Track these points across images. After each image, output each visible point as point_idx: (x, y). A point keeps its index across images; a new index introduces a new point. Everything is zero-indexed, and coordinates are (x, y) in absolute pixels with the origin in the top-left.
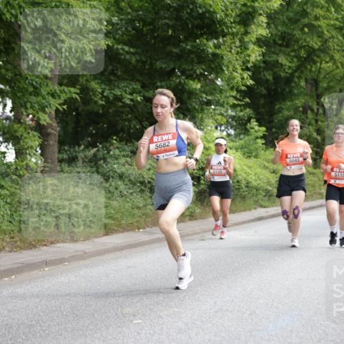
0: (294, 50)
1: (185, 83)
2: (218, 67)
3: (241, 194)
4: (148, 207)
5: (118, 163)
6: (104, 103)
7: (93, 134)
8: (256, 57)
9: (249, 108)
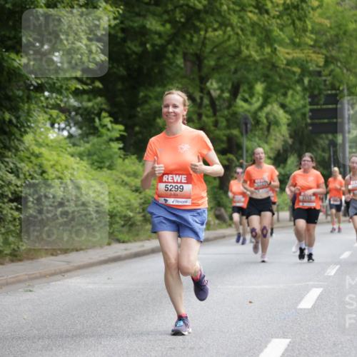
0: (167, 12)
8: (109, 20)
9: (101, 96)
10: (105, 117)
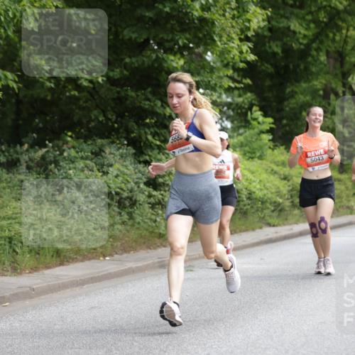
0: (311, 13)
1: (163, 59)
2: (208, 37)
3: (241, 209)
4: (116, 227)
5: (75, 168)
6: (53, 85)
7: (40, 128)
8: (259, 22)
9: (251, 92)
10: (256, 111)
